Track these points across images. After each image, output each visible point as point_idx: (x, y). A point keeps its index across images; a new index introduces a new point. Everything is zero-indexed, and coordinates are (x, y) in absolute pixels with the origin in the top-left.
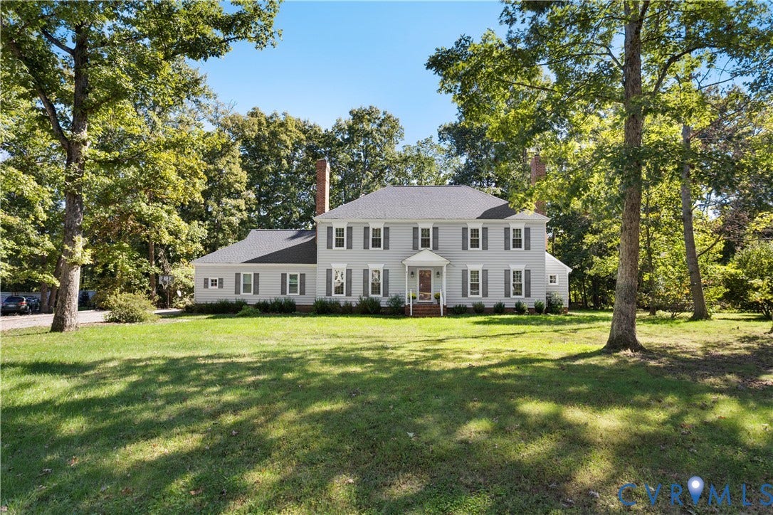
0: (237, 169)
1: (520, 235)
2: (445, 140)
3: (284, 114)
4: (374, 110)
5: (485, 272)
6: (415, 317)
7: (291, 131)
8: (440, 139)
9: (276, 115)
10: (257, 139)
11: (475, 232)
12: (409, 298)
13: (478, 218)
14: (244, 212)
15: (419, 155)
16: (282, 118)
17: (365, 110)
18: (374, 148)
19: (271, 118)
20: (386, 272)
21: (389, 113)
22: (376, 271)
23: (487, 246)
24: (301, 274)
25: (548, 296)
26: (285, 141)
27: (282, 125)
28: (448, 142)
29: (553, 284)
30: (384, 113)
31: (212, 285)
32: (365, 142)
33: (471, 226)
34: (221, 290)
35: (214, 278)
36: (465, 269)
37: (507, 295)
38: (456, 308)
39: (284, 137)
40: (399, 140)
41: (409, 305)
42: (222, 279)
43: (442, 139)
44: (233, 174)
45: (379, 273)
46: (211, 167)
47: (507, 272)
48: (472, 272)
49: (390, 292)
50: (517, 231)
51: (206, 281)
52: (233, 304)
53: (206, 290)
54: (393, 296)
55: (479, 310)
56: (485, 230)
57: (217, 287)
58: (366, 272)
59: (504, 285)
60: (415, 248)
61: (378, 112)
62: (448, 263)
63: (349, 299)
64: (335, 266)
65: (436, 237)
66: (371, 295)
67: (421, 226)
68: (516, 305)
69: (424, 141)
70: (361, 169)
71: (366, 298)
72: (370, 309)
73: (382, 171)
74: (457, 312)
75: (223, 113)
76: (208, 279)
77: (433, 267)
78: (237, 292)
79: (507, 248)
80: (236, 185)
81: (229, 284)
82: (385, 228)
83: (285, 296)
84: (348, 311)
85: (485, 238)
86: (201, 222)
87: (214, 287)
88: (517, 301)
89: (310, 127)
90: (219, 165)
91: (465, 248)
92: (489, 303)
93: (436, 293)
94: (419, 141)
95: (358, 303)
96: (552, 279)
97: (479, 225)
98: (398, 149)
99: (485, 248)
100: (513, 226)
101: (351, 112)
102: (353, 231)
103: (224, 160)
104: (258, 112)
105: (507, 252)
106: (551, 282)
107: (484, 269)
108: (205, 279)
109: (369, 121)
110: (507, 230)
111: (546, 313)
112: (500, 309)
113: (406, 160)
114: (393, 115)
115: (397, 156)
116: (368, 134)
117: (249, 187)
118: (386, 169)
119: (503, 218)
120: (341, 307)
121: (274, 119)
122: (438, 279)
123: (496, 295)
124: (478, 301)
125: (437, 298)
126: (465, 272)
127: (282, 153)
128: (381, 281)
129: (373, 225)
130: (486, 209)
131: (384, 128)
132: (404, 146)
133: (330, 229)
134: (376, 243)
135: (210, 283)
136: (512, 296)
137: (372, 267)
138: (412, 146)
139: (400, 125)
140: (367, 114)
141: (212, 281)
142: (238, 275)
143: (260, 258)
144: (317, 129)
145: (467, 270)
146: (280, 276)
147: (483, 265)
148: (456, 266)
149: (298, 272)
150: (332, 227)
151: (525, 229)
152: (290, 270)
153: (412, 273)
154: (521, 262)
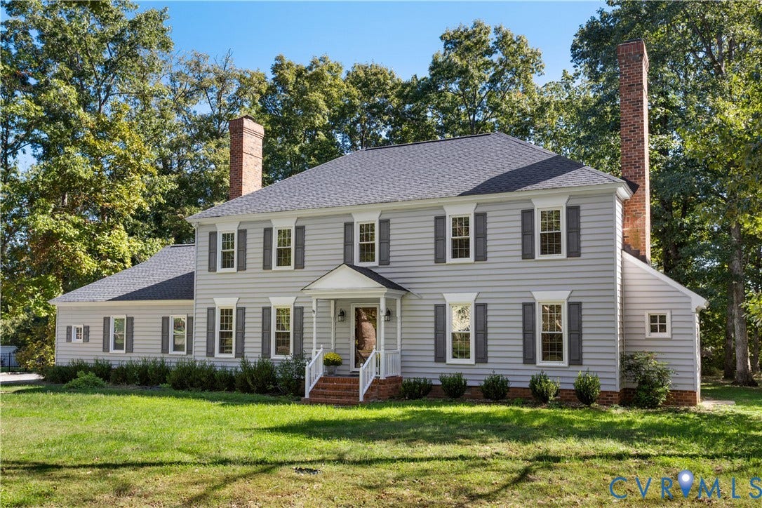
1: (558, 225)
5: (481, 308)
11: (461, 224)
13: (466, 194)
22: (282, 310)
23: (486, 252)
24: (188, 319)
29: (657, 335)
31: (77, 337)
33: (451, 213)
35: (78, 326)
37: (528, 359)
42: (88, 327)
45: (288, 313)
47: (528, 308)
49: (304, 351)
50: (550, 216)
51: (70, 330)
53: (68, 344)
56: (481, 217)
57: (81, 340)
58: (266, 311)
59: (521, 337)
60: (348, 262)
64: (219, 304)
65: (385, 240)
66: (274, 356)
67: (359, 220)
76: (71, 327)
79: (527, 254)
82: (298, 229)
85: (481, 235)
87: (79, 340)
91: (440, 258)
96: (658, 322)
97: (467, 209)
99: (481, 256)
105: (529, 263)
107: (479, 301)
108: (68, 327)
110: (527, 215)
122: (389, 324)
123: (503, 360)
126: (439, 309)
128: (291, 330)
133: (213, 235)
134: (285, 258)
135: (73, 333)
136: (539, 362)
137: (276, 302)
141: (76, 330)
142: (107, 321)
145: (445, 305)
146: (161, 320)
147: (476, 294)
148: (425, 297)
149: (184, 314)
150: (216, 232)
151: (569, 209)
152: (174, 312)
153: (343, 314)
154: (558, 286)
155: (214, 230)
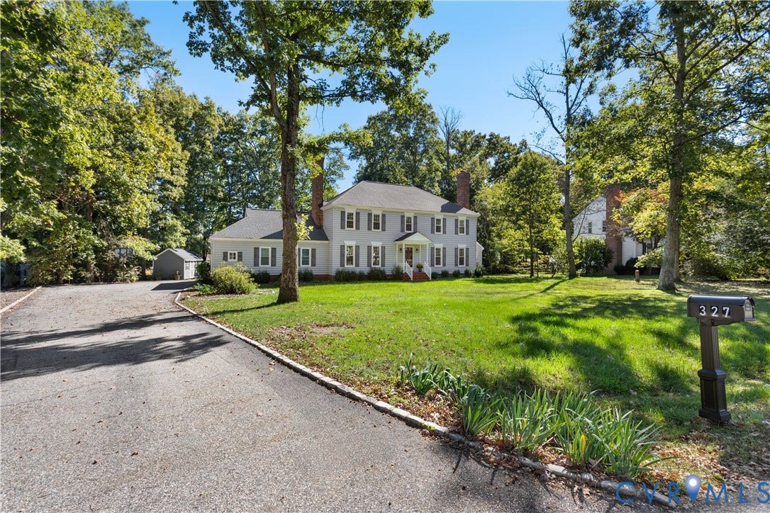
1: (464, 225)
5: (444, 249)
11: (438, 221)
22: (376, 247)
23: (446, 231)
24: (312, 249)
25: (477, 265)
31: (231, 258)
33: (436, 217)
34: (241, 262)
36: (433, 247)
37: (456, 265)
38: (432, 274)
42: (241, 253)
45: (379, 249)
47: (456, 249)
48: (437, 249)
49: (385, 264)
50: (462, 222)
51: (225, 255)
53: (225, 262)
56: (444, 219)
57: (235, 260)
58: (369, 248)
60: (402, 230)
62: (431, 242)
64: (347, 244)
65: (415, 224)
66: (373, 266)
67: (406, 215)
76: (227, 253)
77: (414, 245)
78: (255, 264)
79: (456, 233)
81: (249, 257)
87: (233, 260)
91: (433, 231)
93: (417, 264)
97: (441, 216)
99: (444, 232)
100: (460, 218)
102: (360, 215)
105: (456, 236)
107: (444, 247)
108: (224, 252)
110: (457, 220)
119: (454, 212)
123: (450, 265)
129: (374, 212)
133: (343, 213)
134: (376, 226)
136: (459, 265)
137: (374, 244)
142: (256, 250)
143: (274, 234)
147: (443, 244)
149: (310, 247)
150: (345, 212)
151: (467, 221)
152: (303, 246)
153: (401, 249)
154: (464, 243)
155: (343, 210)
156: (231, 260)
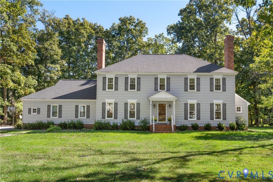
0: (55, 47)
1: (220, 82)
2: (171, 34)
3: (83, 19)
4: (132, 18)
5: (198, 105)
6: (156, 133)
7: (86, 28)
8: (168, 33)
9: (78, 19)
10: (68, 32)
11: (192, 80)
12: (152, 121)
13: (194, 72)
14: (59, 72)
15: (156, 43)
16: (82, 21)
17: (127, 18)
18: (132, 39)
19: (76, 21)
20: (138, 104)
21: (140, 20)
22: (132, 104)
23: (200, 89)
24: (87, 106)
25: (237, 119)
26: (83, 33)
27: (82, 25)
28: (172, 35)
29: (238, 112)
30: (138, 20)
31: (34, 112)
32: (127, 35)
33: (190, 77)
34: (38, 115)
35: (35, 108)
36: (187, 103)
37: (212, 118)
38: (181, 126)
39: (82, 31)
40: (145, 35)
41: (152, 125)
42: (39, 108)
43: (169, 33)
44: (53, 50)
45: (134, 105)
46: (41, 46)
47: (212, 105)
48: (190, 105)
49: (140, 117)
50: (218, 80)
51: (30, 110)
52: (45, 124)
53: (30, 115)
54: (143, 119)
55: (195, 128)
56: (198, 79)
57: (36, 113)
58: (126, 104)
59: (210, 113)
60: (156, 90)
61: (134, 19)
62: (177, 99)
63: (116, 121)
64: (107, 101)
65: (168, 84)
66: (129, 119)
67: (160, 77)
68: (218, 125)
69: (159, 35)
70: (125, 50)
71: (126, 120)
72: (128, 127)
73: (136, 52)
74: (182, 129)
75: (48, 17)
76: (31, 108)
77: (167, 101)
78: (49, 116)
79: (212, 90)
80: (55, 56)
81: (44, 111)
82: (138, 78)
83: (77, 119)
84: (115, 128)
85: (198, 84)
86: (33, 77)
87: (35, 113)
88: (218, 123)
89: (98, 27)
90: (45, 45)
91: (186, 90)
92: (202, 123)
93: (169, 117)
94: (156, 35)
95: (121, 123)
96: (239, 109)
97: (195, 76)
98: (145, 39)
99: (198, 90)
100: (215, 77)
101: (119, 19)
102: (119, 79)
103: (48, 43)
104: (69, 17)
105: (212, 92)
106: (238, 111)
108: (29, 109)
109: (130, 24)
110: (212, 79)
111: (236, 130)
112: (208, 128)
113: (149, 45)
114: (143, 21)
115: (144, 43)
116: (129, 31)
117: (62, 58)
118: (138, 51)
119: (209, 72)
120: (111, 126)
121: (78, 22)
122: (170, 109)
123: (205, 119)
124: (194, 122)
125: (170, 120)
126: (186, 105)
127: (82, 40)
128: (135, 110)
129: (130, 76)
130: (199, 67)
131: (138, 28)
132: (148, 38)
133: (104, 78)
134: (133, 87)
135: (32, 111)
136: (215, 120)
137: (130, 101)
138: (152, 38)
139: (146, 27)
140: (128, 20)
141: (34, 109)
142: (49, 106)
144: (101, 28)
145: (188, 103)
146: (75, 106)
147: (197, 101)
148: (181, 101)
149: (86, 104)
150: (106, 77)
151: (223, 78)
152: (81, 103)
153: (154, 105)
154: (220, 99)
155: (104, 76)
156: (34, 114)
